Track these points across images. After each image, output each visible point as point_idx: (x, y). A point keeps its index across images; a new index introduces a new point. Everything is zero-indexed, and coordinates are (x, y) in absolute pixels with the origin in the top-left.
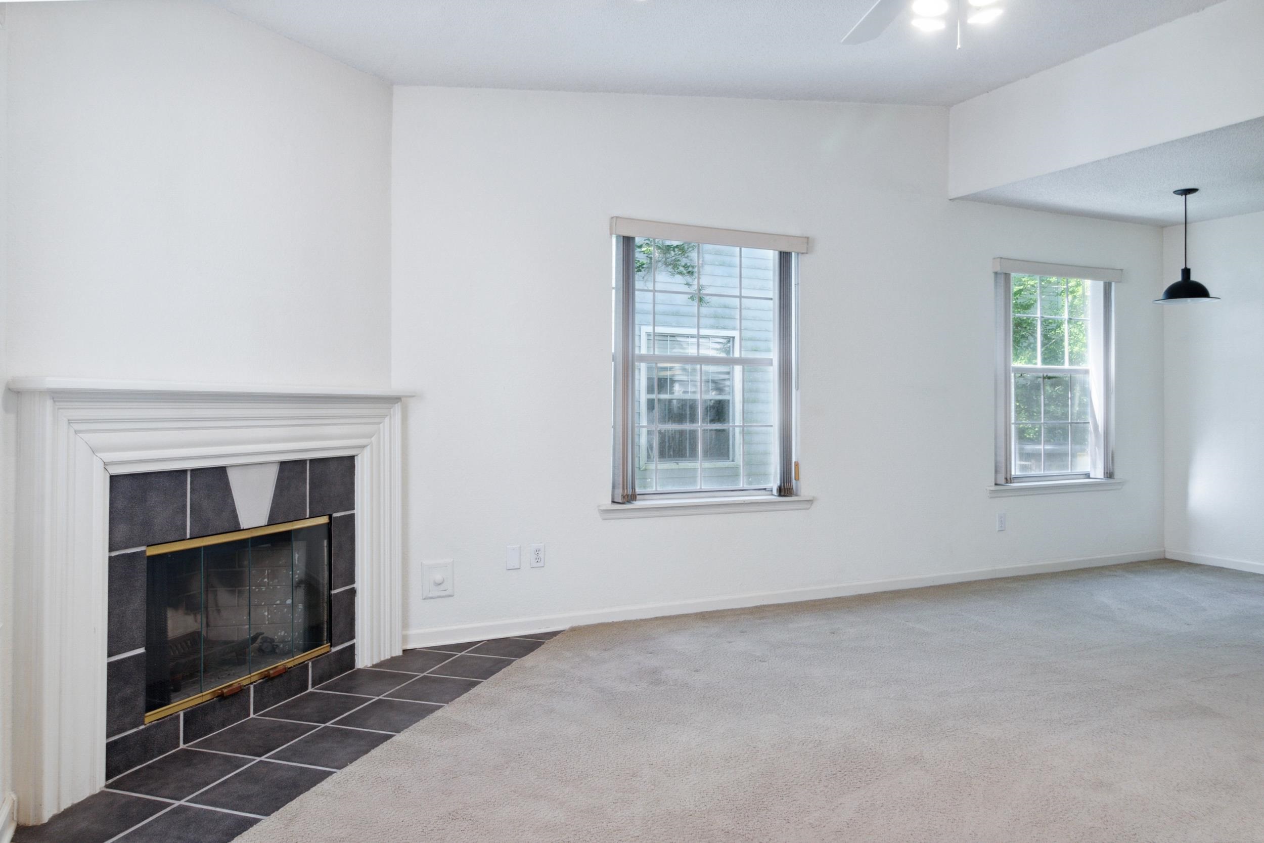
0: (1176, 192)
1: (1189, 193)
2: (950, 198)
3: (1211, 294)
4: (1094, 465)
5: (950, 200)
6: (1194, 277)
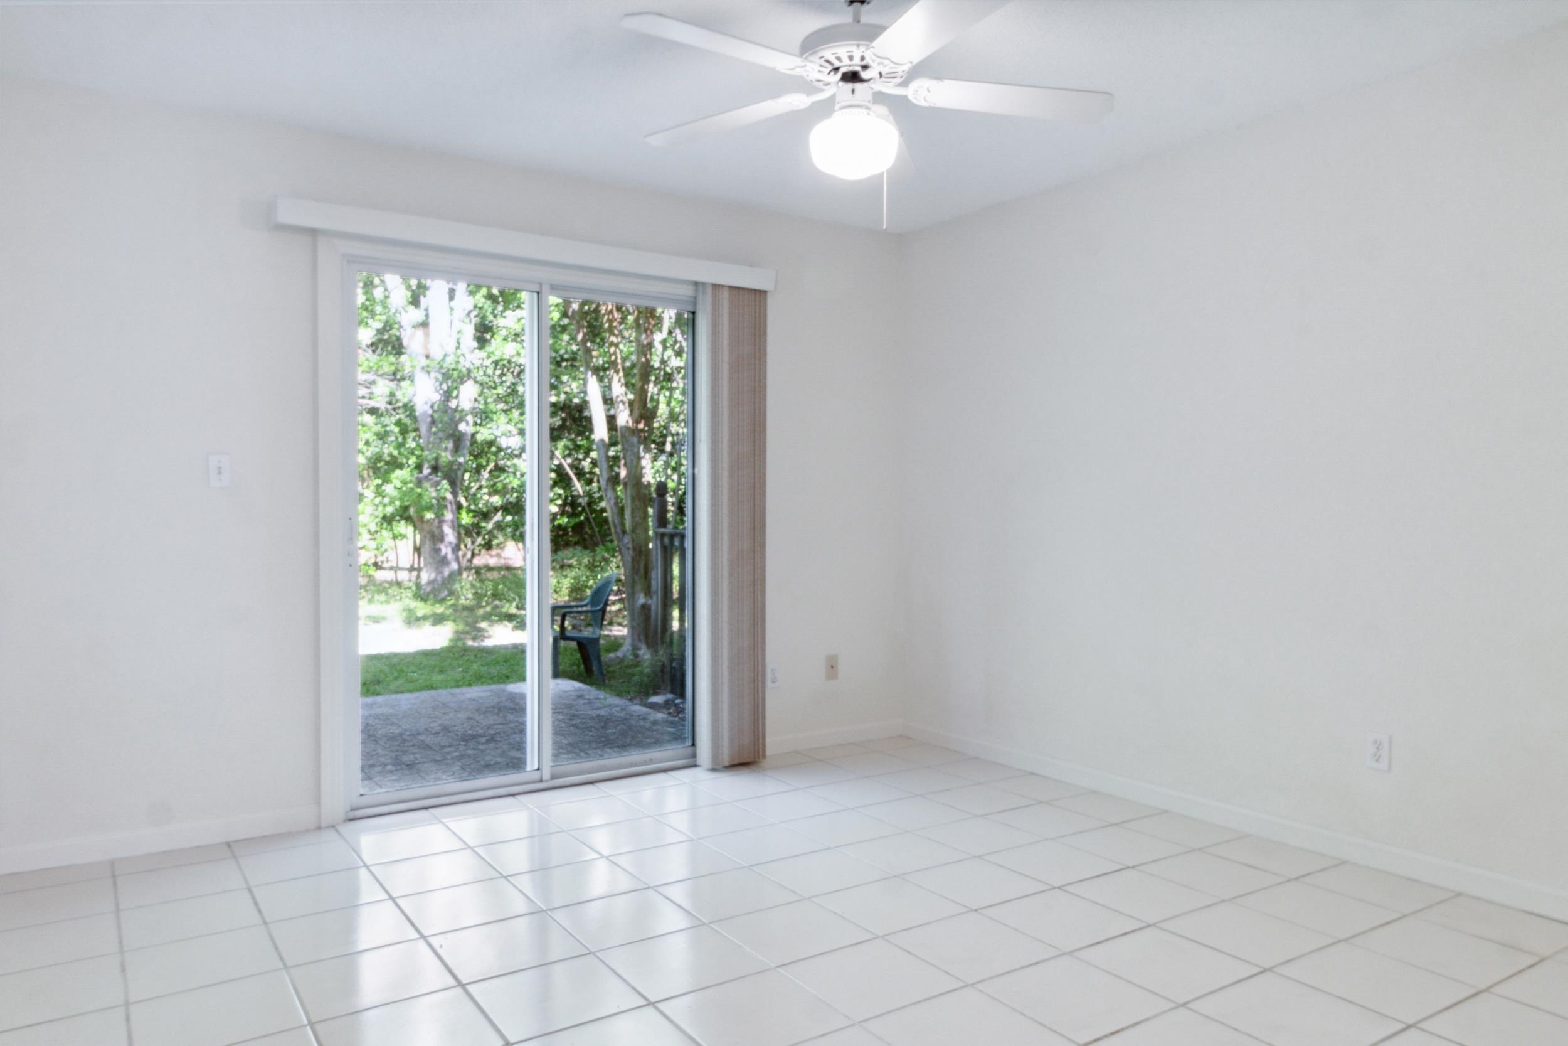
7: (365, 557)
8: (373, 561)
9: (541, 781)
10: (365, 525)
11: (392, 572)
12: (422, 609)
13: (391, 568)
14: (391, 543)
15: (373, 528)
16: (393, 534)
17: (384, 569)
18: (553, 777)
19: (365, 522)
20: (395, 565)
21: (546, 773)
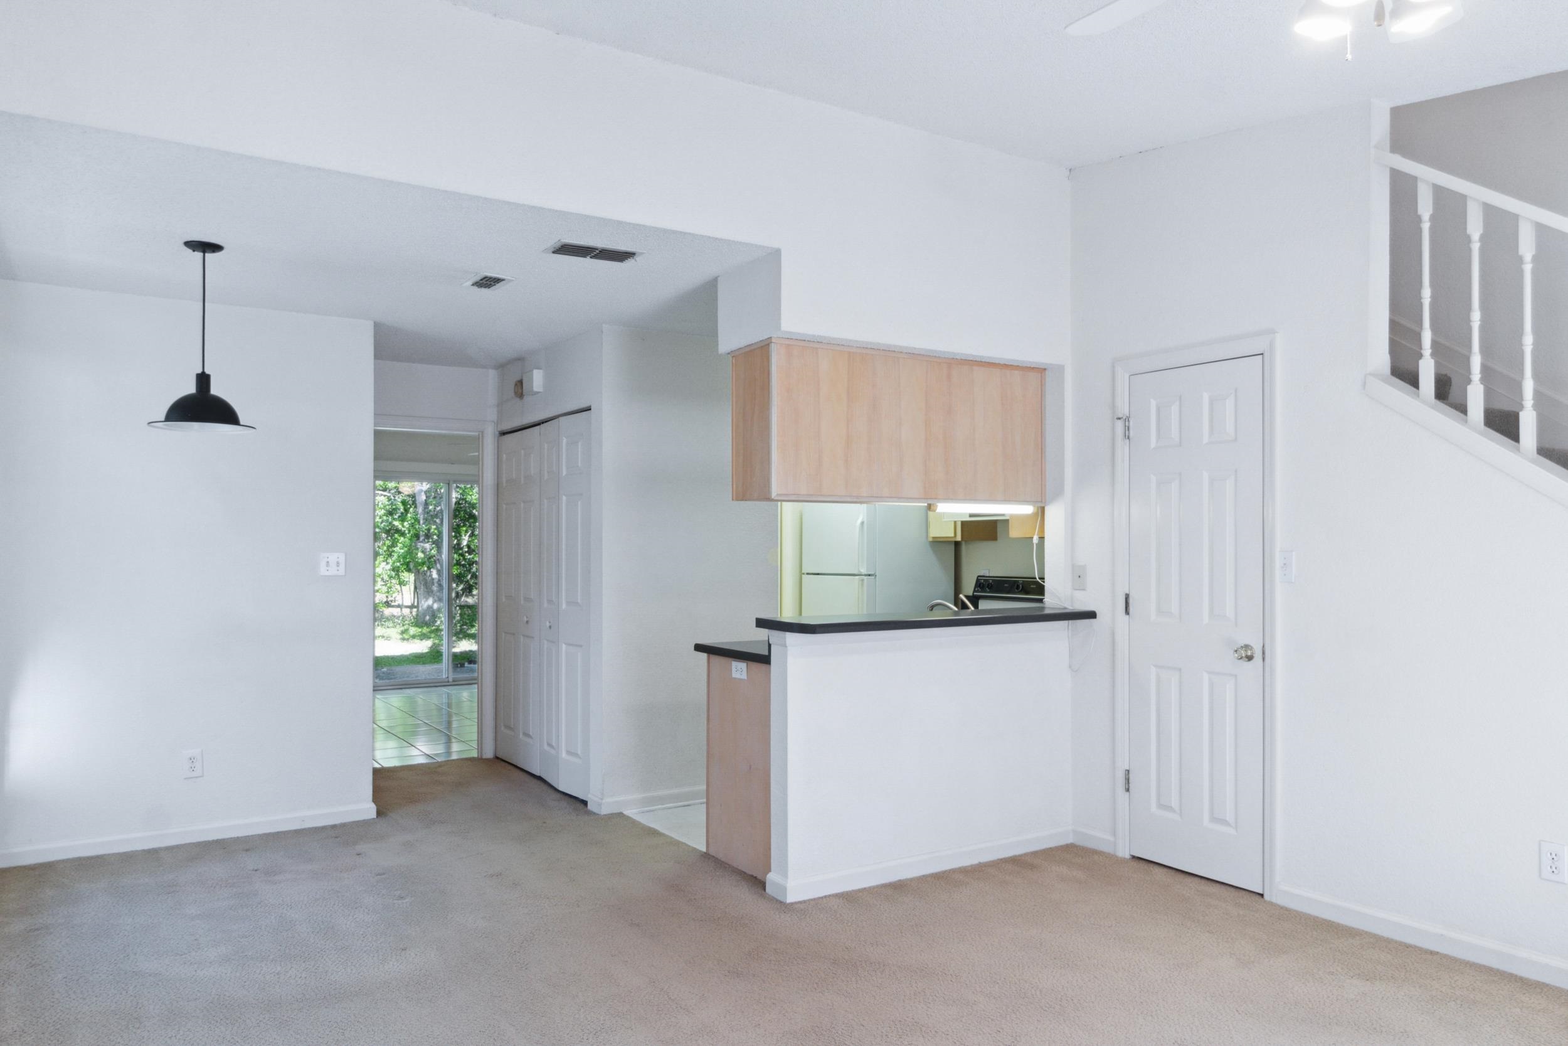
0: (191, 244)
1: (213, 251)
3: (242, 419)
6: (216, 389)
7: (380, 597)
8: (385, 600)
9: (448, 682)
10: (380, 575)
11: (399, 610)
12: (413, 630)
13: (398, 606)
14: (398, 587)
15: (386, 577)
16: (400, 581)
17: (393, 606)
18: (453, 681)
19: (380, 573)
20: (401, 603)
21: (451, 680)
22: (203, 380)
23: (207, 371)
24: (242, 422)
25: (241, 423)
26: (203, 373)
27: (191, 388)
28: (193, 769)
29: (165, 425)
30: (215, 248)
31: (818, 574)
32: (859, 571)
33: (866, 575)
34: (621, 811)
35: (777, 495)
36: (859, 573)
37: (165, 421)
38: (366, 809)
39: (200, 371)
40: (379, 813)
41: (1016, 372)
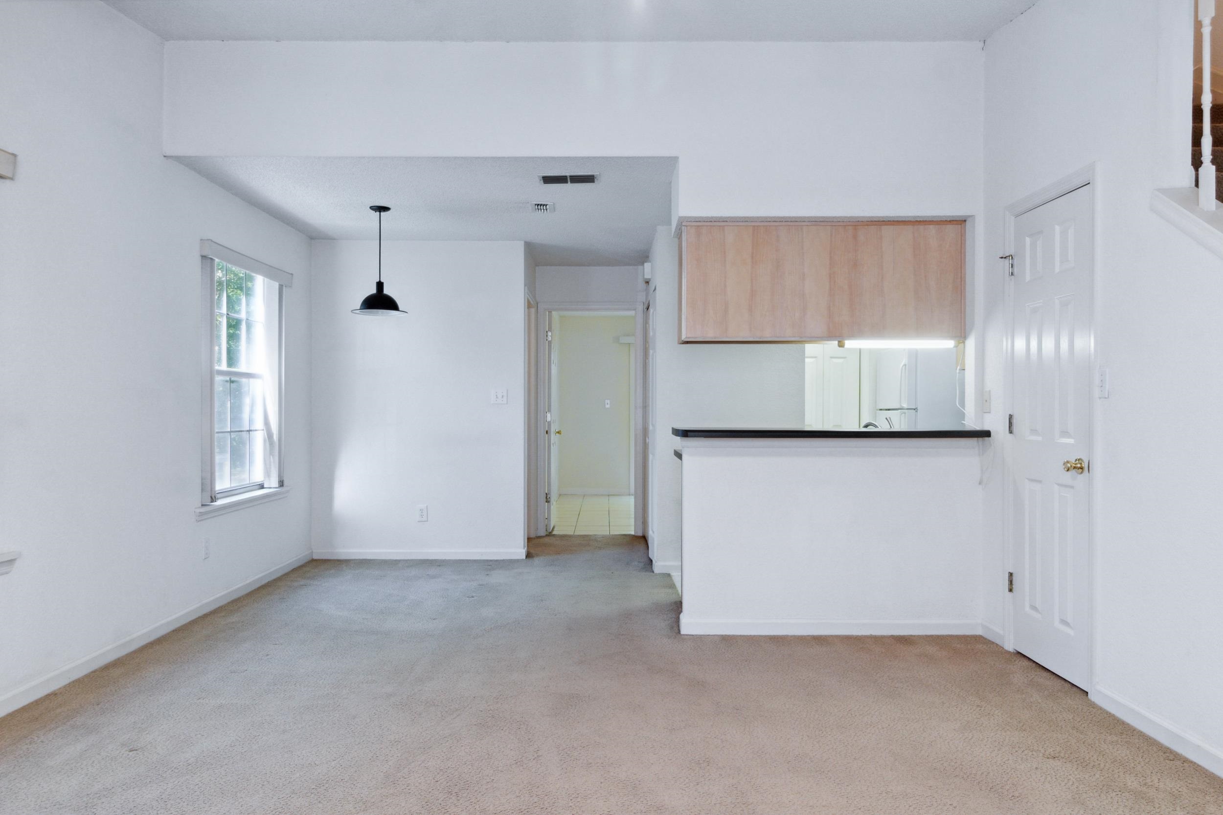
0: (372, 208)
1: (384, 211)
2: (165, 155)
3: (401, 307)
4: (267, 473)
5: (165, 156)
6: (387, 291)
22: (380, 285)
23: (382, 281)
24: (401, 308)
25: (400, 310)
26: (380, 281)
27: (373, 290)
28: (422, 516)
29: (360, 312)
30: (385, 209)
31: (889, 410)
32: (902, 406)
33: (908, 409)
34: (670, 572)
35: (686, 338)
36: (901, 408)
37: (360, 309)
38: (520, 552)
39: (378, 280)
40: (529, 555)
41: (931, 227)
